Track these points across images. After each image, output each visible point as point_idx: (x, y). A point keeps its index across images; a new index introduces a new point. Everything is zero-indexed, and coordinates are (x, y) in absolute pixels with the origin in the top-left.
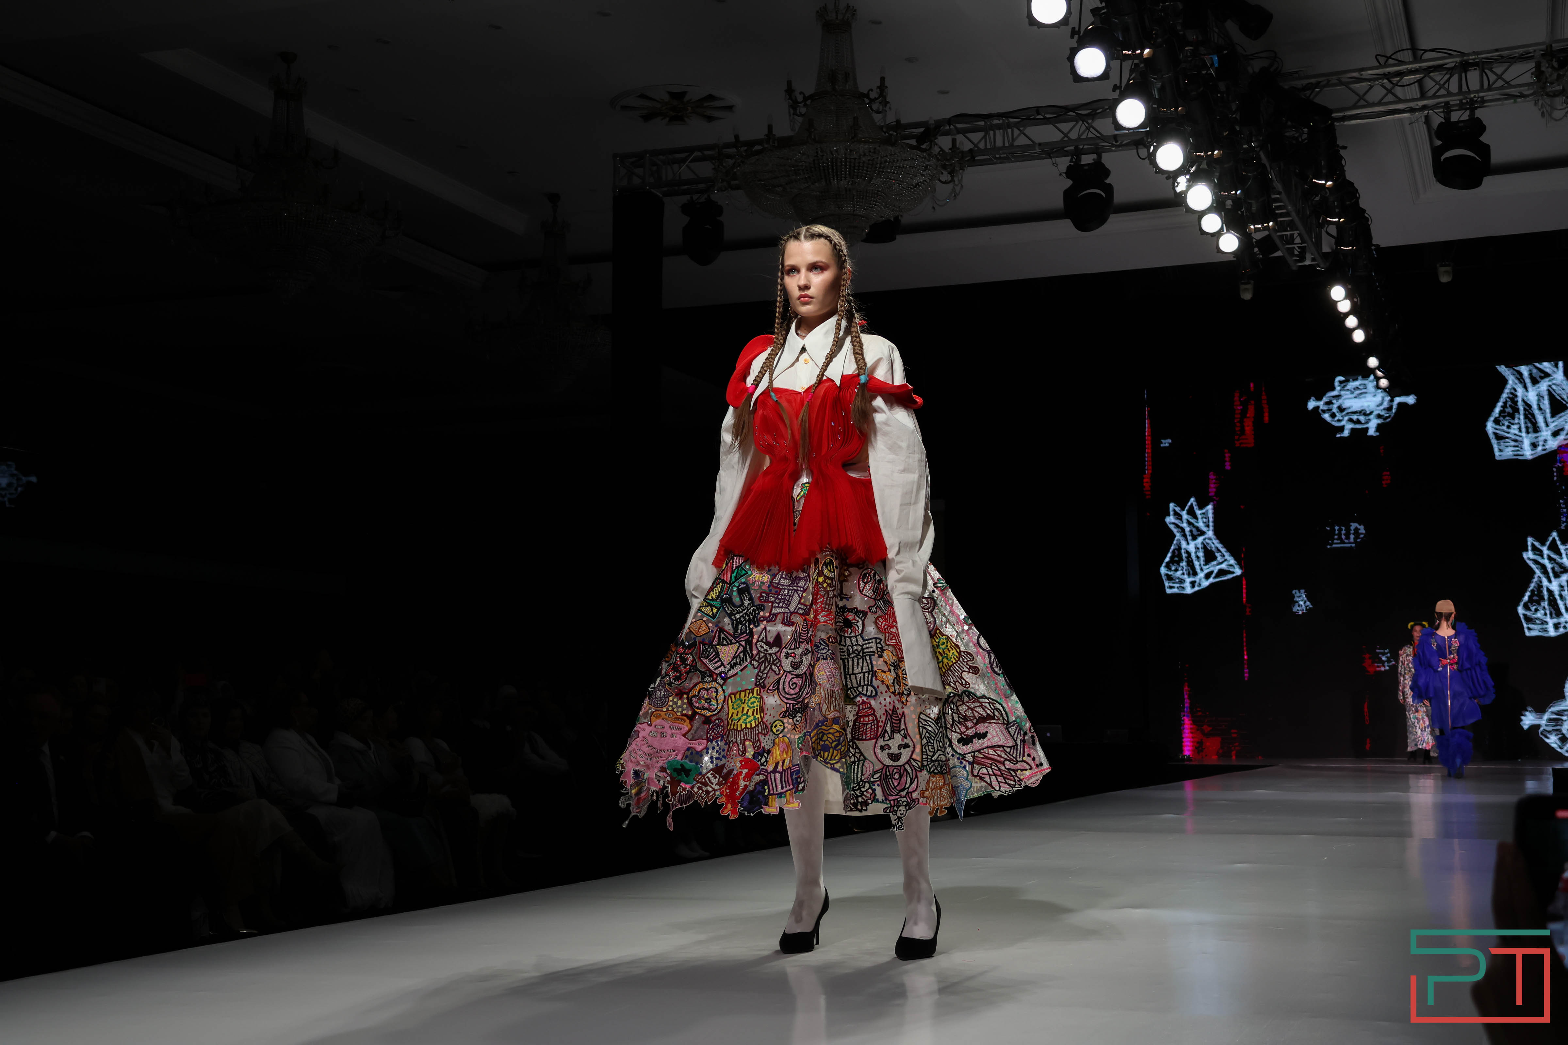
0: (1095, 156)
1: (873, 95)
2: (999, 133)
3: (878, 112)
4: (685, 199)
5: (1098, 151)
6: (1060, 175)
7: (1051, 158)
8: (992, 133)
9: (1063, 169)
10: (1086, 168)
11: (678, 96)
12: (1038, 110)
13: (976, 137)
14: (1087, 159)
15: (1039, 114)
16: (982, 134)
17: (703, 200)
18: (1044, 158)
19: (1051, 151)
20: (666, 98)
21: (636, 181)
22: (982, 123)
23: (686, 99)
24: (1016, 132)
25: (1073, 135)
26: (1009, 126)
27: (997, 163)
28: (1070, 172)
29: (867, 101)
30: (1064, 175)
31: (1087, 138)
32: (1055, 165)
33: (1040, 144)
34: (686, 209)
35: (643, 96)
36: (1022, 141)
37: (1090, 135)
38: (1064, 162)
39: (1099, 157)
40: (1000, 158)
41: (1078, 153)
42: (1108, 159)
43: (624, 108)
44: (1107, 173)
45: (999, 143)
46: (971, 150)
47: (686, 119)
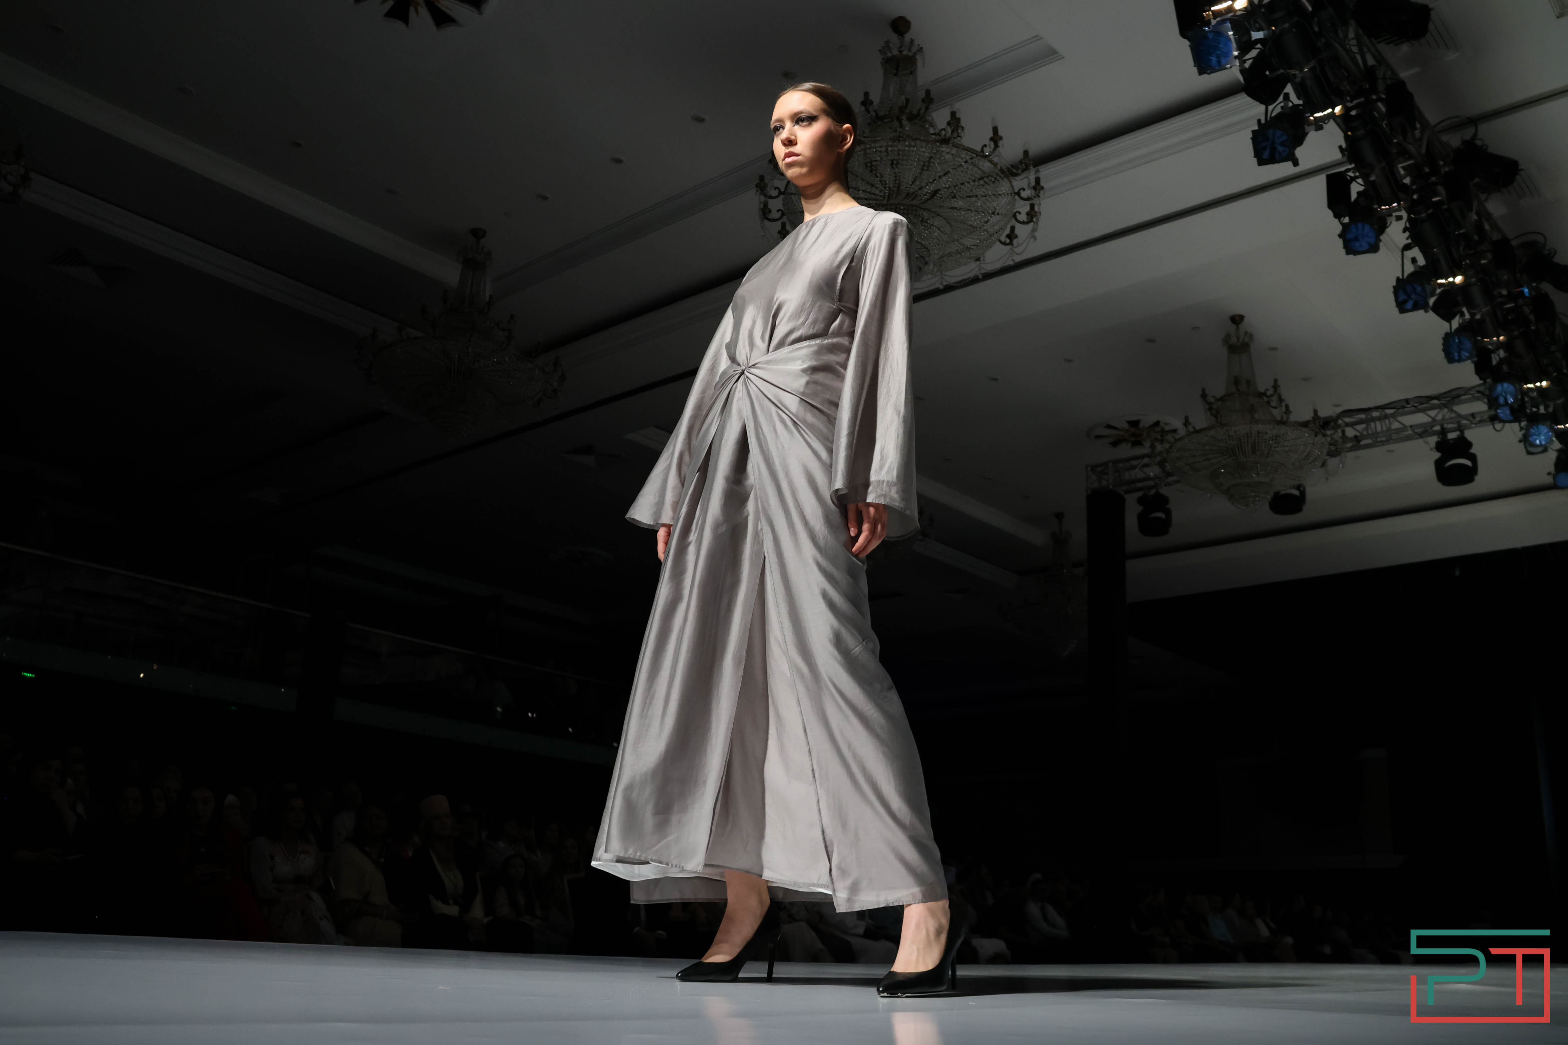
0: (1458, 433)
1: (1268, 393)
2: (1378, 424)
3: (1275, 408)
4: (1140, 494)
5: (1461, 429)
6: (1431, 449)
7: (1422, 437)
8: (1373, 424)
9: (1433, 445)
10: (1451, 442)
11: (1134, 424)
12: (1407, 401)
13: (1360, 427)
14: (1452, 436)
15: (1408, 404)
16: (1364, 426)
17: (1153, 492)
18: (1416, 439)
19: (1423, 432)
20: (1126, 426)
21: (1104, 483)
22: (1363, 416)
23: (1141, 426)
24: (1392, 420)
25: (1439, 417)
26: (1386, 417)
27: (1379, 446)
28: (1439, 447)
29: (1265, 399)
30: (1435, 450)
31: (1451, 418)
32: (1427, 443)
33: (1411, 426)
34: (1140, 501)
35: (1109, 426)
36: (1396, 425)
37: (1453, 415)
38: (1433, 440)
39: (1462, 432)
40: (1381, 441)
41: (1443, 432)
42: (1469, 435)
43: (1097, 437)
44: (1469, 445)
45: (1379, 429)
46: (1356, 437)
47: (1143, 442)
